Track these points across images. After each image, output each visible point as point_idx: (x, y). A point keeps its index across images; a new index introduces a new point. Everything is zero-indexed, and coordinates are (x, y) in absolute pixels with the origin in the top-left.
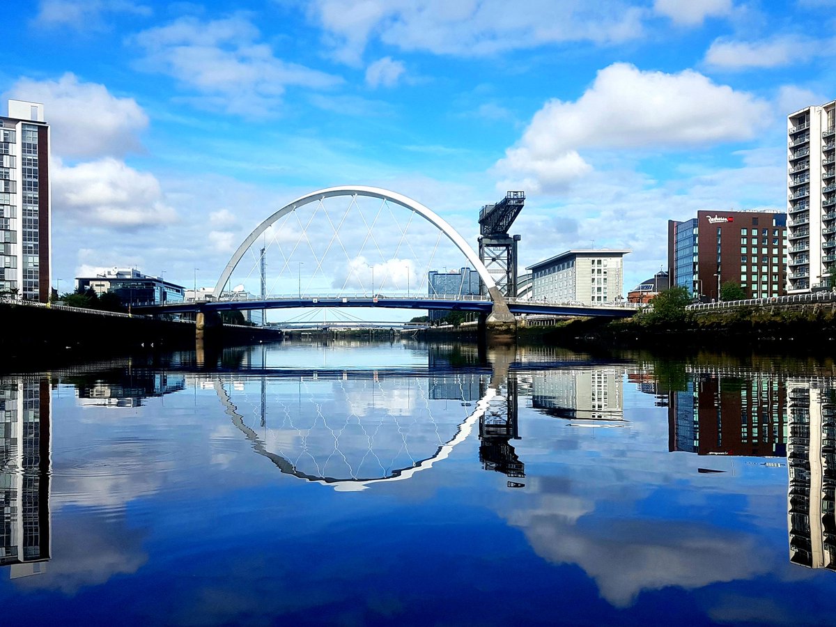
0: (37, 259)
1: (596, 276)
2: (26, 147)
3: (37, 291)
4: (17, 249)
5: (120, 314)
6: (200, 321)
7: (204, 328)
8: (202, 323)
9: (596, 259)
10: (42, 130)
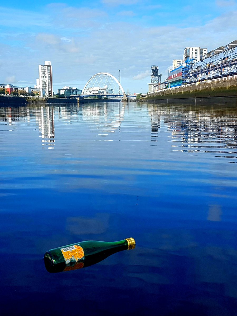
0: (50, 89)
1: (153, 89)
2: (48, 70)
3: (50, 95)
4: (47, 88)
5: (64, 98)
6: (78, 99)
7: (79, 100)
8: (79, 99)
9: (153, 85)
10: (50, 67)
